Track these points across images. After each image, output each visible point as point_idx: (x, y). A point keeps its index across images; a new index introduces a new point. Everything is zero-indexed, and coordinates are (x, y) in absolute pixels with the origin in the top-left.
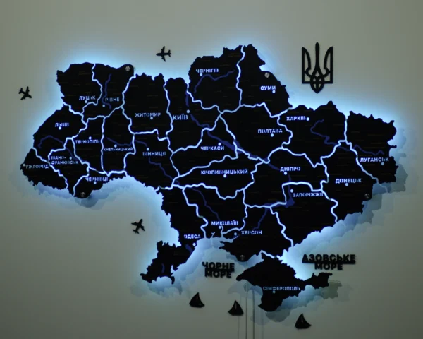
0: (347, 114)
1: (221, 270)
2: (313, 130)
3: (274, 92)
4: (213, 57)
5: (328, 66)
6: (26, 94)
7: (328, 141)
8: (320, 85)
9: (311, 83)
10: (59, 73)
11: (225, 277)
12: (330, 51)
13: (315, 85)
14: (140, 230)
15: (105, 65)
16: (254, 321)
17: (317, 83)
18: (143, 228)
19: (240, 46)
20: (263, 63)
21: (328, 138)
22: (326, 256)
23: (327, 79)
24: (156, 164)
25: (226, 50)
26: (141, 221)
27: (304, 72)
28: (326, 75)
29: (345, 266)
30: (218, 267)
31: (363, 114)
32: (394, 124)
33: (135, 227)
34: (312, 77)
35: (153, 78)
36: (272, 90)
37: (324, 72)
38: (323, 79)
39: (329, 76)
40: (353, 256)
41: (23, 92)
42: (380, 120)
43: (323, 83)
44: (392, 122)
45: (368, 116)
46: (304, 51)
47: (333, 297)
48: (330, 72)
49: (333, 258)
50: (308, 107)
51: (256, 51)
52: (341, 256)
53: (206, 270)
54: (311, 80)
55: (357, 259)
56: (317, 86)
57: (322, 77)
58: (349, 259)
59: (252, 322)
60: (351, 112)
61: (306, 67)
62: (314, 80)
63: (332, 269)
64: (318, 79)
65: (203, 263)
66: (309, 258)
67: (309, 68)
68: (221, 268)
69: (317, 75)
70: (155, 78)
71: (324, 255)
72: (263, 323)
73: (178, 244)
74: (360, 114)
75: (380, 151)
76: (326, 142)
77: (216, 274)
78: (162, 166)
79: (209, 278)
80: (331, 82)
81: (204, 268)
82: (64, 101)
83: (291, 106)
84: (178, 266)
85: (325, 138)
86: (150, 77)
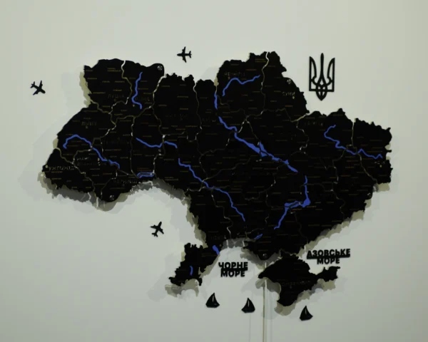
0: (353, 121)
1: (235, 269)
2: (327, 135)
3: (294, 98)
4: (240, 61)
5: (331, 76)
6: (39, 89)
7: (339, 145)
8: (324, 93)
9: (316, 90)
10: (86, 68)
11: (239, 276)
12: (333, 61)
13: (319, 93)
14: (159, 233)
15: (136, 62)
16: (264, 317)
17: (322, 91)
18: (161, 231)
19: (265, 53)
20: (285, 70)
21: (338, 142)
22: (326, 251)
23: (330, 87)
24: (186, 166)
25: (252, 55)
26: (160, 223)
27: (311, 80)
28: (329, 84)
29: (341, 260)
30: (233, 266)
31: (367, 121)
32: (391, 131)
33: (154, 230)
34: (318, 85)
35: (183, 79)
36: (292, 96)
37: (327, 81)
38: (326, 88)
39: (331, 84)
40: (348, 250)
41: (36, 87)
42: (379, 127)
43: (327, 91)
44: (389, 129)
45: (370, 123)
46: (311, 60)
47: (331, 289)
48: (332, 81)
49: (332, 253)
50: (322, 113)
51: (278, 58)
52: (339, 250)
53: (222, 270)
54: (317, 87)
55: (351, 253)
56: (322, 93)
57: (326, 85)
58: (345, 252)
59: (262, 318)
60: (357, 119)
61: (313, 75)
62: (319, 88)
63: (331, 263)
64: (322, 87)
65: (219, 263)
66: (313, 254)
67: (315, 76)
68: (236, 267)
69: (322, 83)
70: (186, 79)
71: (325, 251)
72: (271, 318)
73: (205, 246)
74: (364, 121)
75: (380, 155)
76: (337, 146)
77: (231, 274)
78: (192, 168)
79: (224, 278)
80: (333, 90)
81: (220, 268)
82: (91, 98)
83: (308, 112)
84: (205, 267)
85: (336, 142)
86: (180, 77)
